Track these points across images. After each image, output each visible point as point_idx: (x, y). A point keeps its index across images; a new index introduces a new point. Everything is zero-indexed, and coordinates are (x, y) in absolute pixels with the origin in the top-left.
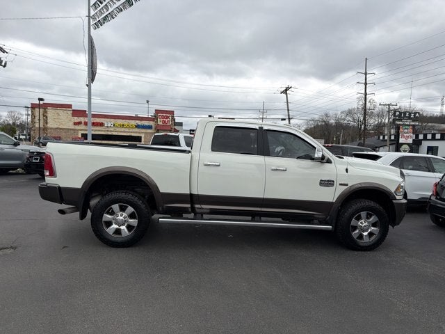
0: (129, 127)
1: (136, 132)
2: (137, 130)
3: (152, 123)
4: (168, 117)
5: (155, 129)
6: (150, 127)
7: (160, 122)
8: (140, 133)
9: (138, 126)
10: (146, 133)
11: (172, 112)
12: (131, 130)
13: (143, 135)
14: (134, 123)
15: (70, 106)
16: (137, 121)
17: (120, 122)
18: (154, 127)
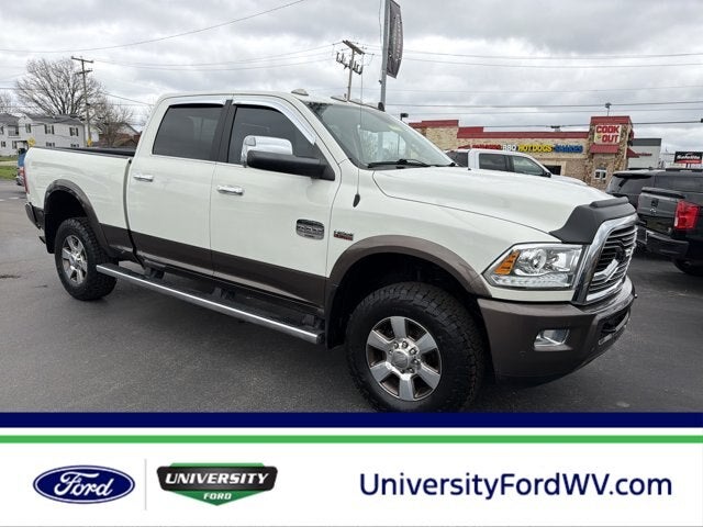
0: (541, 150)
1: (552, 159)
2: (554, 155)
3: (582, 142)
4: (615, 130)
5: (588, 151)
6: (578, 149)
7: (598, 139)
8: (558, 160)
9: (557, 149)
10: (569, 160)
11: (625, 120)
12: (545, 156)
13: (563, 165)
14: (550, 143)
15: (455, 123)
16: (557, 140)
17: (528, 142)
18: (585, 150)
